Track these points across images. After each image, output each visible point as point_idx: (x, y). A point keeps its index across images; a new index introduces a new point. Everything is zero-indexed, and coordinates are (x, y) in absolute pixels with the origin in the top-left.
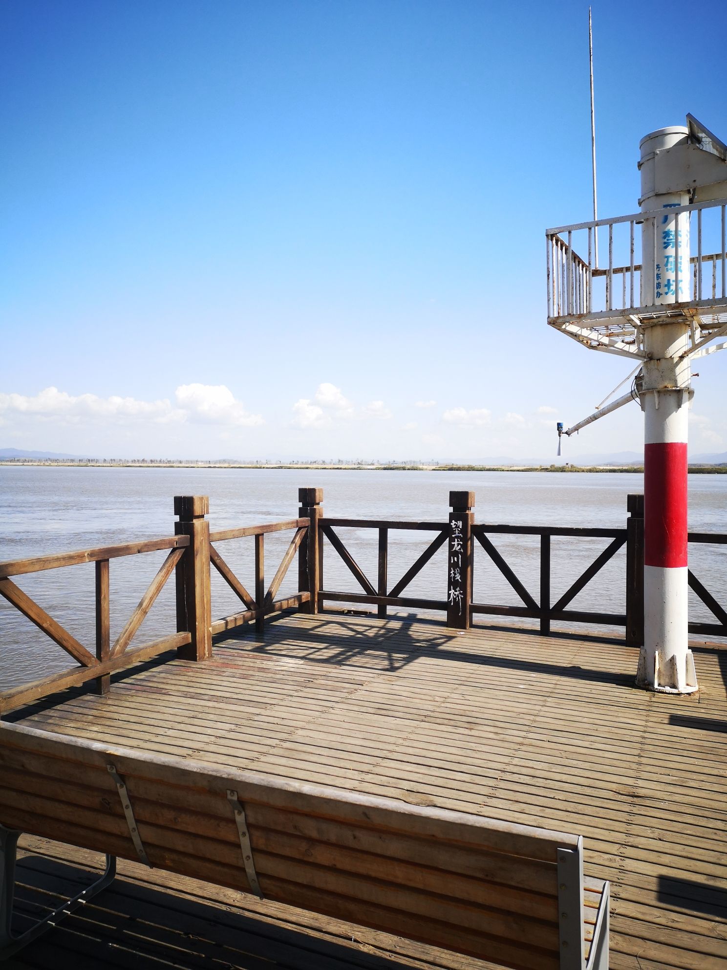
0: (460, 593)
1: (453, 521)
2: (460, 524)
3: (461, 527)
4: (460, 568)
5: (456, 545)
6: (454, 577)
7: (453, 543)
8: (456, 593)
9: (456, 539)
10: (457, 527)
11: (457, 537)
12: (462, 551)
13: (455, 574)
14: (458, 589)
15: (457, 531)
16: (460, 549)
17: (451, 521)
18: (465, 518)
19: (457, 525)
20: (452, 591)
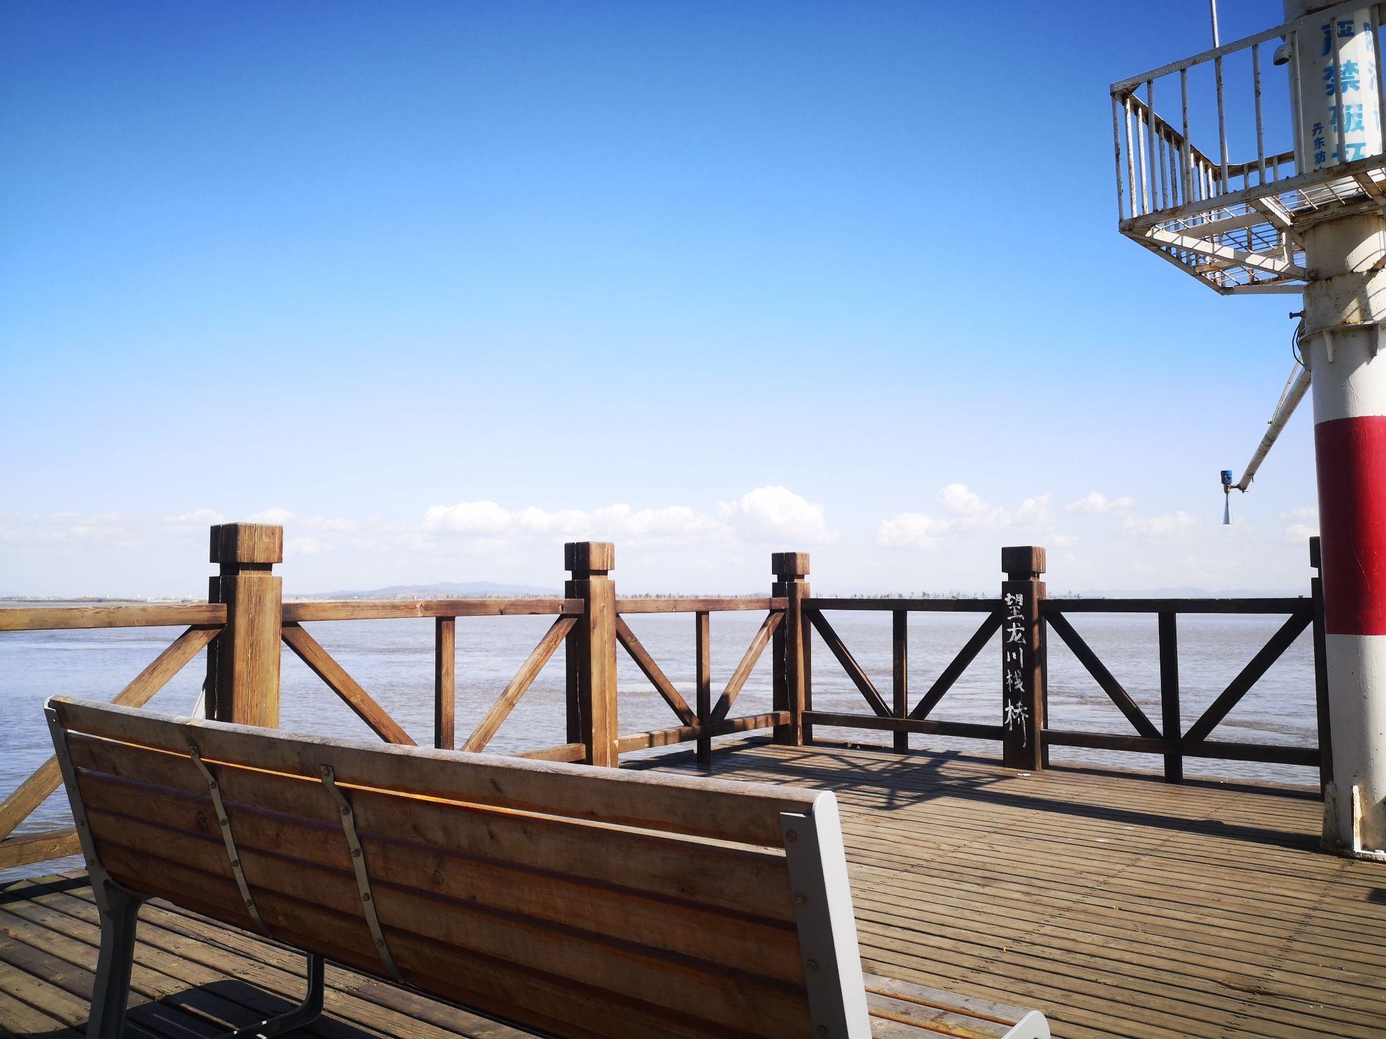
0: (1023, 711)
1: (1009, 595)
2: (1020, 598)
3: (1021, 604)
4: (1022, 670)
5: (1014, 634)
6: (1013, 685)
7: (1009, 630)
8: (1017, 711)
9: (1014, 624)
10: (1015, 603)
11: (1016, 620)
12: (1024, 642)
13: (1014, 680)
14: (1020, 704)
15: (1015, 611)
16: (1021, 639)
17: (1004, 595)
18: (1027, 591)
19: (1014, 601)
20: (1010, 708)
